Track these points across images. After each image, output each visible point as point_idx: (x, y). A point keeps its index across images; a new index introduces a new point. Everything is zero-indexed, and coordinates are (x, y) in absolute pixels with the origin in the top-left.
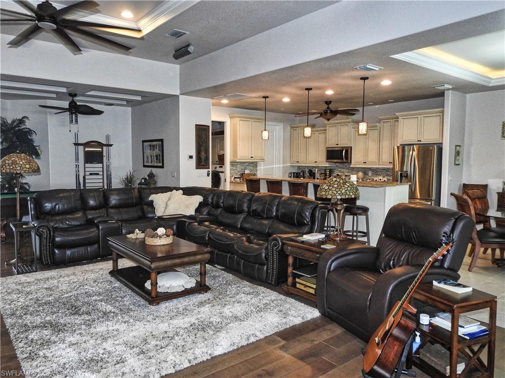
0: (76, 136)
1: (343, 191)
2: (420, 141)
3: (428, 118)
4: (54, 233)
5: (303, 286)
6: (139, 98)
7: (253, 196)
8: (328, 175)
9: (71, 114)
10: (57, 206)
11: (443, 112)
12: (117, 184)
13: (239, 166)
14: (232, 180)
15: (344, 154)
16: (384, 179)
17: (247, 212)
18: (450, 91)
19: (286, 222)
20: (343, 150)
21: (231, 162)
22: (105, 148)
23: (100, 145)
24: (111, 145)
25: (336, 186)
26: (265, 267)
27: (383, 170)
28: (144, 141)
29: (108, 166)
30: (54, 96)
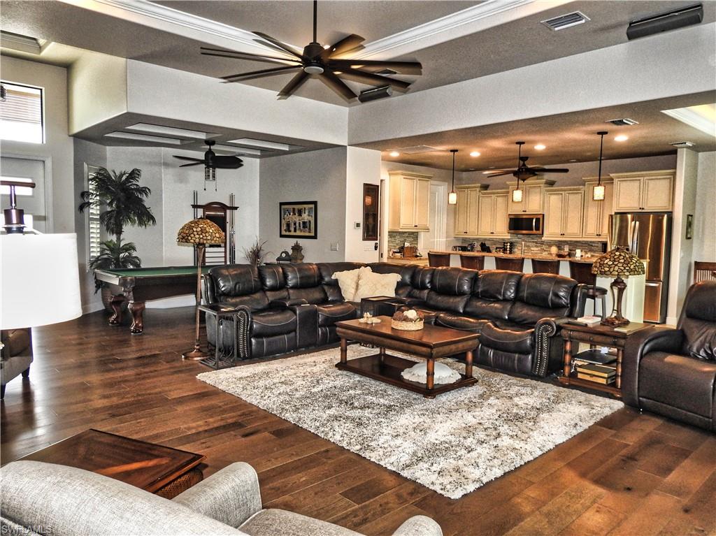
0: (195, 195)
1: (632, 267)
2: (643, 209)
3: (652, 181)
4: (252, 319)
5: (589, 376)
6: (286, 148)
7: (477, 274)
8: (508, 249)
9: (208, 167)
10: (238, 286)
11: (674, 174)
12: (241, 258)
13: (398, 237)
14: (391, 255)
15: (534, 224)
16: (587, 255)
17: (470, 294)
18: (685, 149)
19: (534, 305)
20: (533, 219)
21: (389, 232)
22: (228, 211)
23: (223, 207)
24: (236, 208)
25: (622, 261)
26: (530, 357)
27: (585, 243)
28: (281, 204)
29: (231, 236)
30: (178, 142)
